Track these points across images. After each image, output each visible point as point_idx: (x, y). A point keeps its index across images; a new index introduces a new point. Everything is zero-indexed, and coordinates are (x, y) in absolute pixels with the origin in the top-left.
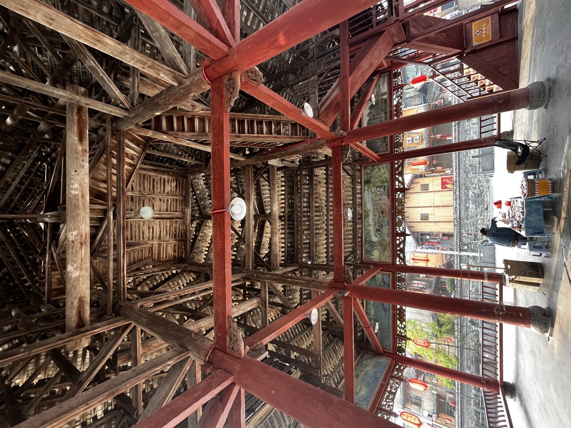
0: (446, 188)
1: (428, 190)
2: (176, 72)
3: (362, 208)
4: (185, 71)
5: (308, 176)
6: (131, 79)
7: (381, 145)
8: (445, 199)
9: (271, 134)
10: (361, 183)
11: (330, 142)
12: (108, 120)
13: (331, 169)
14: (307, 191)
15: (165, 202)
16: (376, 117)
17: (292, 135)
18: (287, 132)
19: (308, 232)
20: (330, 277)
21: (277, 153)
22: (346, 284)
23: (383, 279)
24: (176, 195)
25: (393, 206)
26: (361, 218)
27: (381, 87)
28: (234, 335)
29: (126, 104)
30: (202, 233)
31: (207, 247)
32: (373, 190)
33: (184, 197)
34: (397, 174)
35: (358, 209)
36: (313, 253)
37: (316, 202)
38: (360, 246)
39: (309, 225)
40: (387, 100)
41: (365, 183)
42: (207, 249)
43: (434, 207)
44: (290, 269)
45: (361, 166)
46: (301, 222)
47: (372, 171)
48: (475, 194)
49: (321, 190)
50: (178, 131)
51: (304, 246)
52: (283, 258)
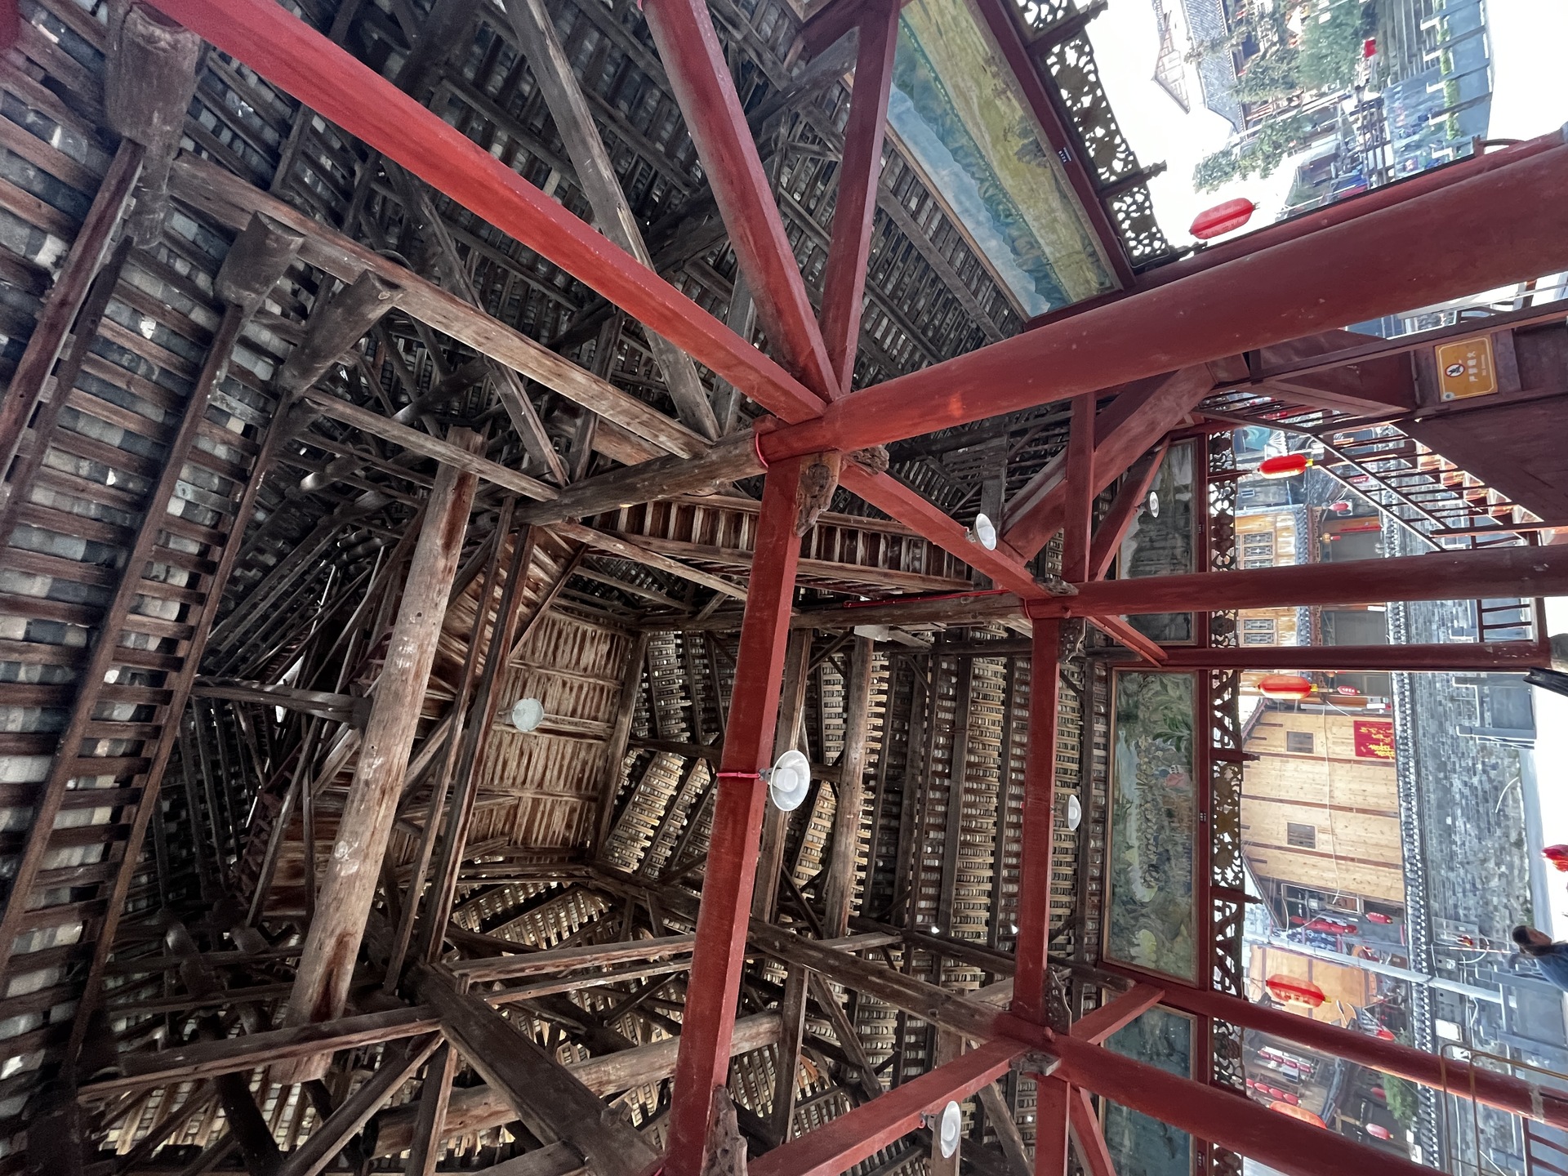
0: (1372, 753)
1: (1310, 750)
2: (693, 434)
3: (1106, 791)
4: (712, 432)
5: (957, 676)
6: (579, 422)
7: (1172, 620)
8: (1369, 788)
9: (876, 565)
10: (1107, 716)
11: (1028, 605)
12: (510, 501)
13: (1021, 664)
14: (949, 716)
15: (575, 690)
16: (1157, 545)
17: (928, 573)
18: (917, 564)
19: (941, 835)
20: (1000, 998)
21: (883, 612)
22: (1049, 1032)
23: (1165, 1032)
24: (603, 678)
25: (1204, 802)
26: (1102, 821)
27: (1176, 470)
28: (726, 1151)
29: (559, 475)
30: (646, 784)
31: (653, 827)
32: (1143, 743)
33: (623, 684)
34: (1218, 708)
35: (1095, 792)
36: (950, 904)
37: (971, 751)
38: (1094, 906)
39: (945, 815)
40: (1192, 506)
41: (1119, 719)
42: (651, 833)
43: (1332, 807)
44: (876, 942)
45: (1108, 670)
46: (922, 801)
47: (1141, 687)
48: (1473, 789)
49: (990, 718)
50: (651, 534)
51: (922, 875)
52: (860, 901)
